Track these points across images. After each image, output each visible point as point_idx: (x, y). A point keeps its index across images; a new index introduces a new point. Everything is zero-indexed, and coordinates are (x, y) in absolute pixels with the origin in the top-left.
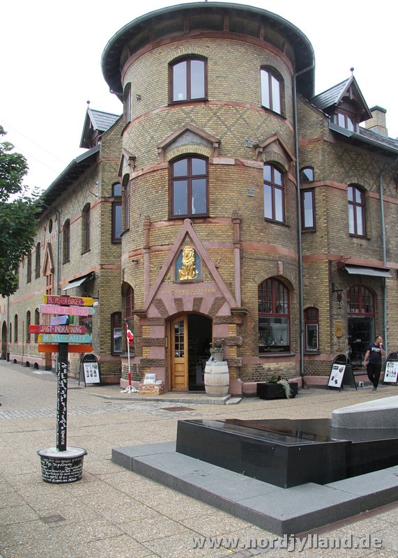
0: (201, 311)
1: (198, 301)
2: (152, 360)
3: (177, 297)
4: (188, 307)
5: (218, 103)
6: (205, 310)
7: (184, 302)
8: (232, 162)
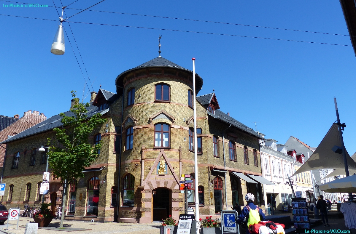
0: (168, 187)
1: (166, 183)
2: (146, 208)
3: (157, 181)
4: (162, 185)
5: (174, 103)
6: (169, 187)
7: (160, 183)
8: (179, 127)
